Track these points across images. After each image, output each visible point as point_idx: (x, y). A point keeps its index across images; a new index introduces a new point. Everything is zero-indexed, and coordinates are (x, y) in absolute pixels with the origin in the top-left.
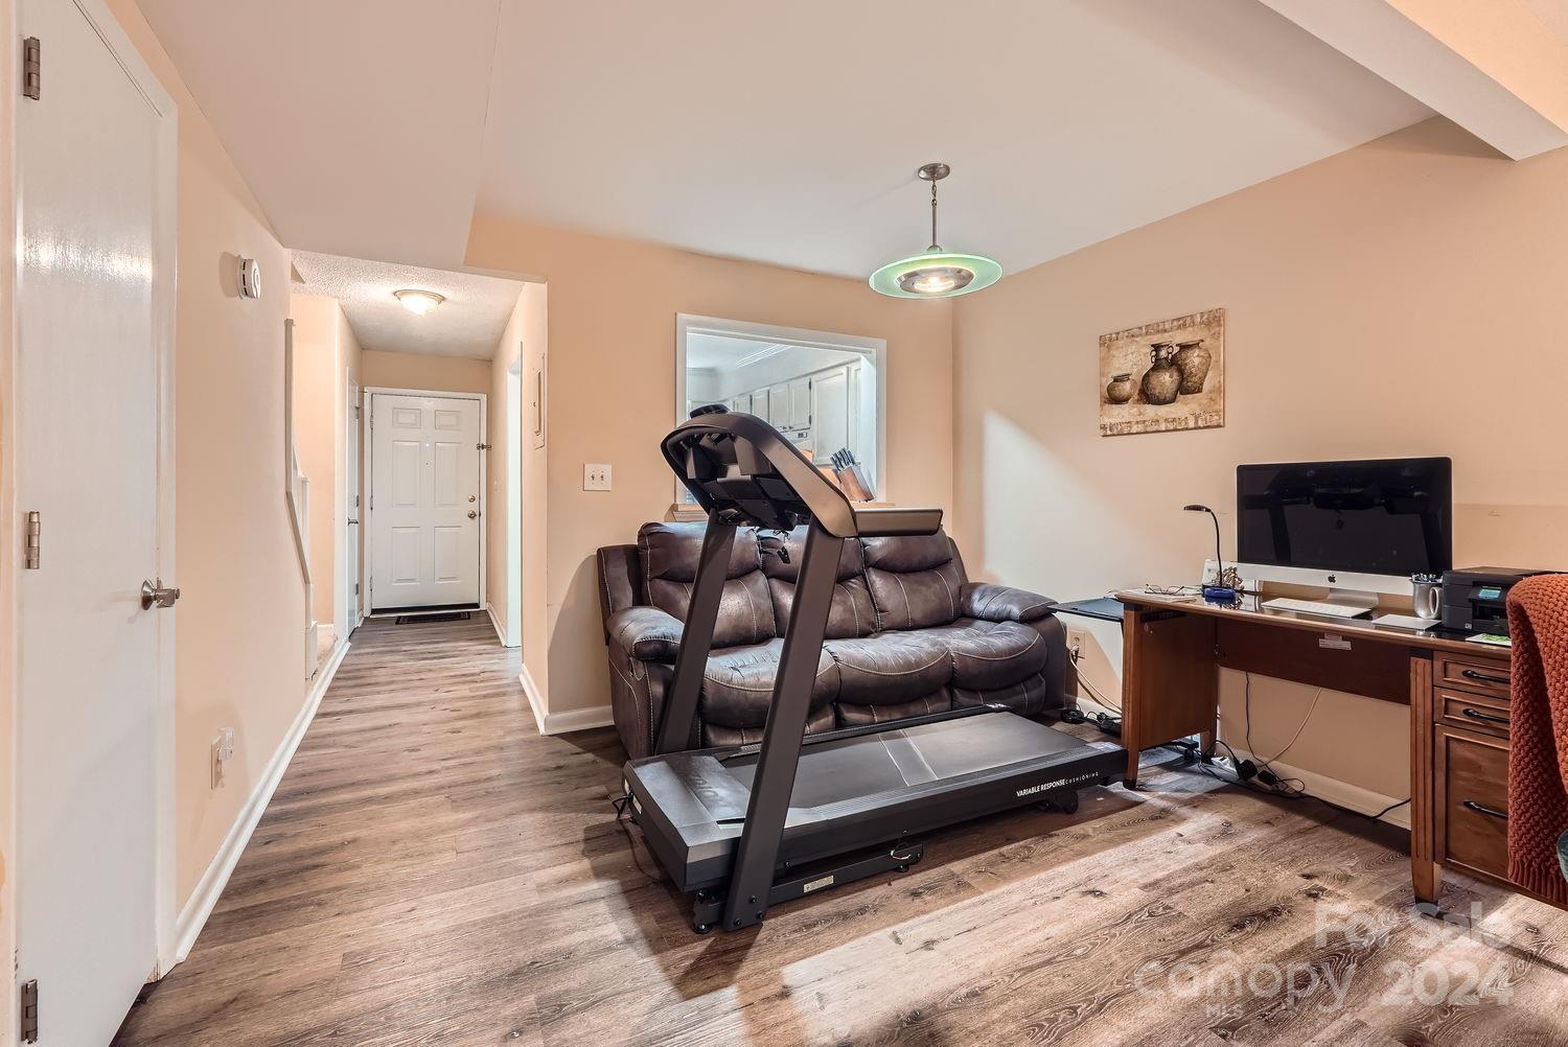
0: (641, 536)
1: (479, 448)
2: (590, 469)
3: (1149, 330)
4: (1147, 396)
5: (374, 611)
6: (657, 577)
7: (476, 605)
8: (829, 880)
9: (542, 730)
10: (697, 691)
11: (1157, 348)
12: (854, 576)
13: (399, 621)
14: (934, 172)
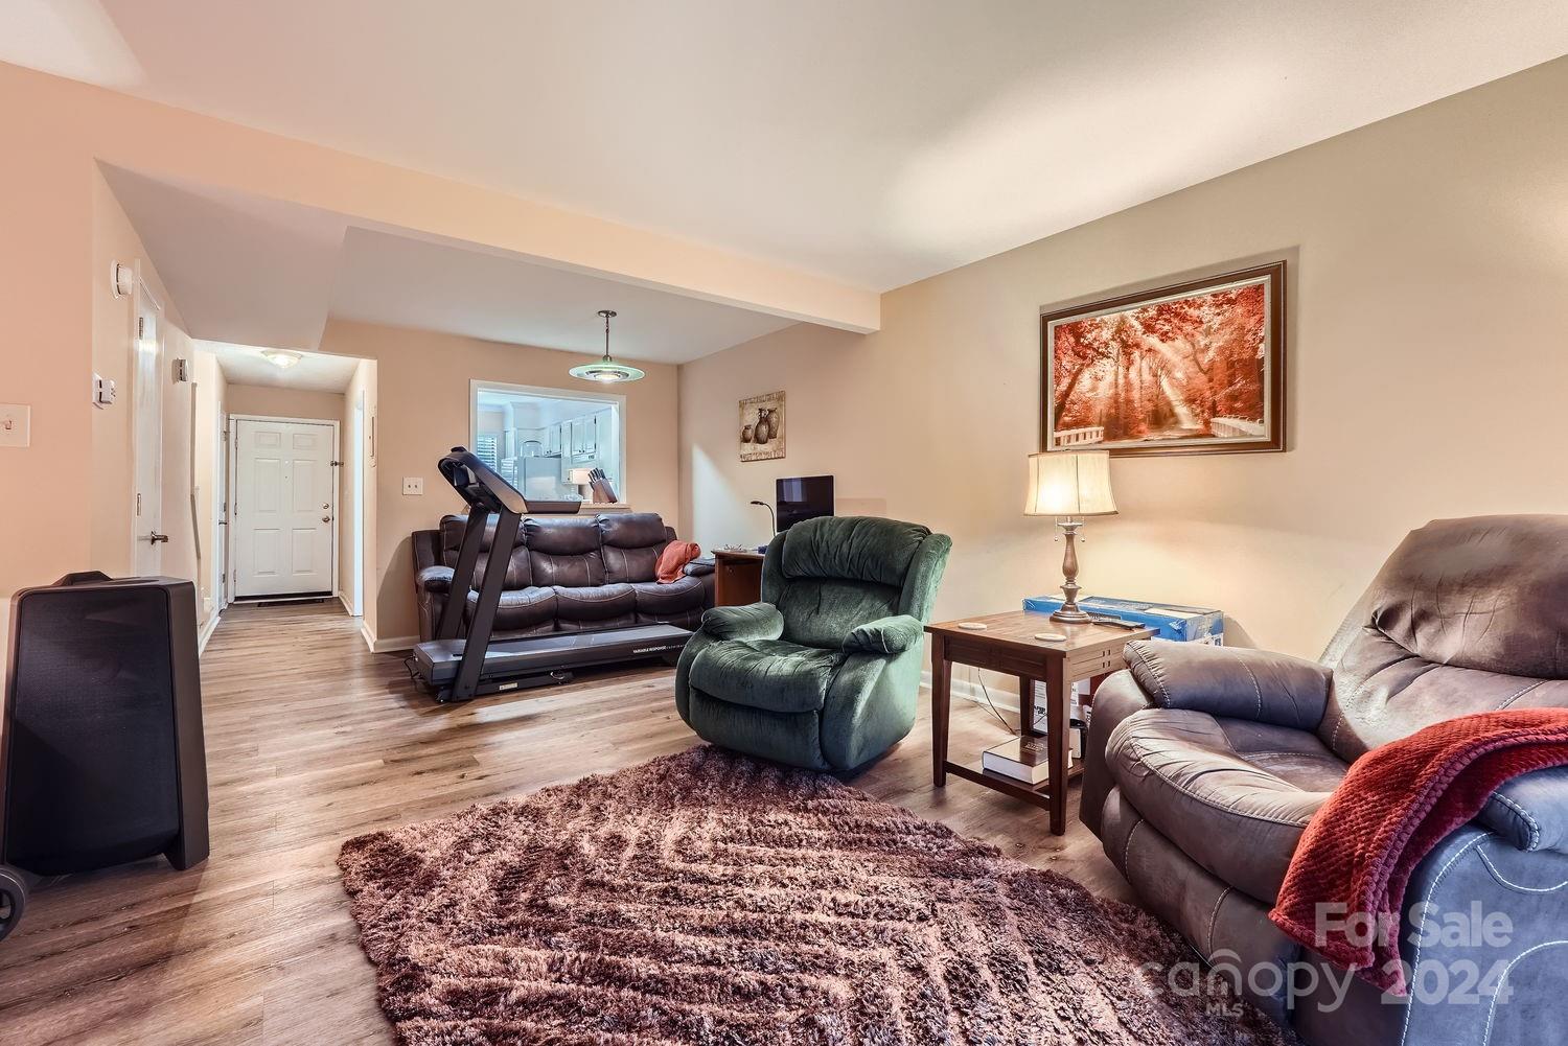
0: (442, 523)
1: (332, 465)
2: (407, 481)
3: (759, 399)
4: (759, 440)
5: (237, 598)
6: (451, 549)
7: (330, 593)
8: (515, 685)
9: (372, 650)
10: (462, 610)
11: (761, 410)
12: (592, 550)
13: (260, 605)
14: (609, 314)
